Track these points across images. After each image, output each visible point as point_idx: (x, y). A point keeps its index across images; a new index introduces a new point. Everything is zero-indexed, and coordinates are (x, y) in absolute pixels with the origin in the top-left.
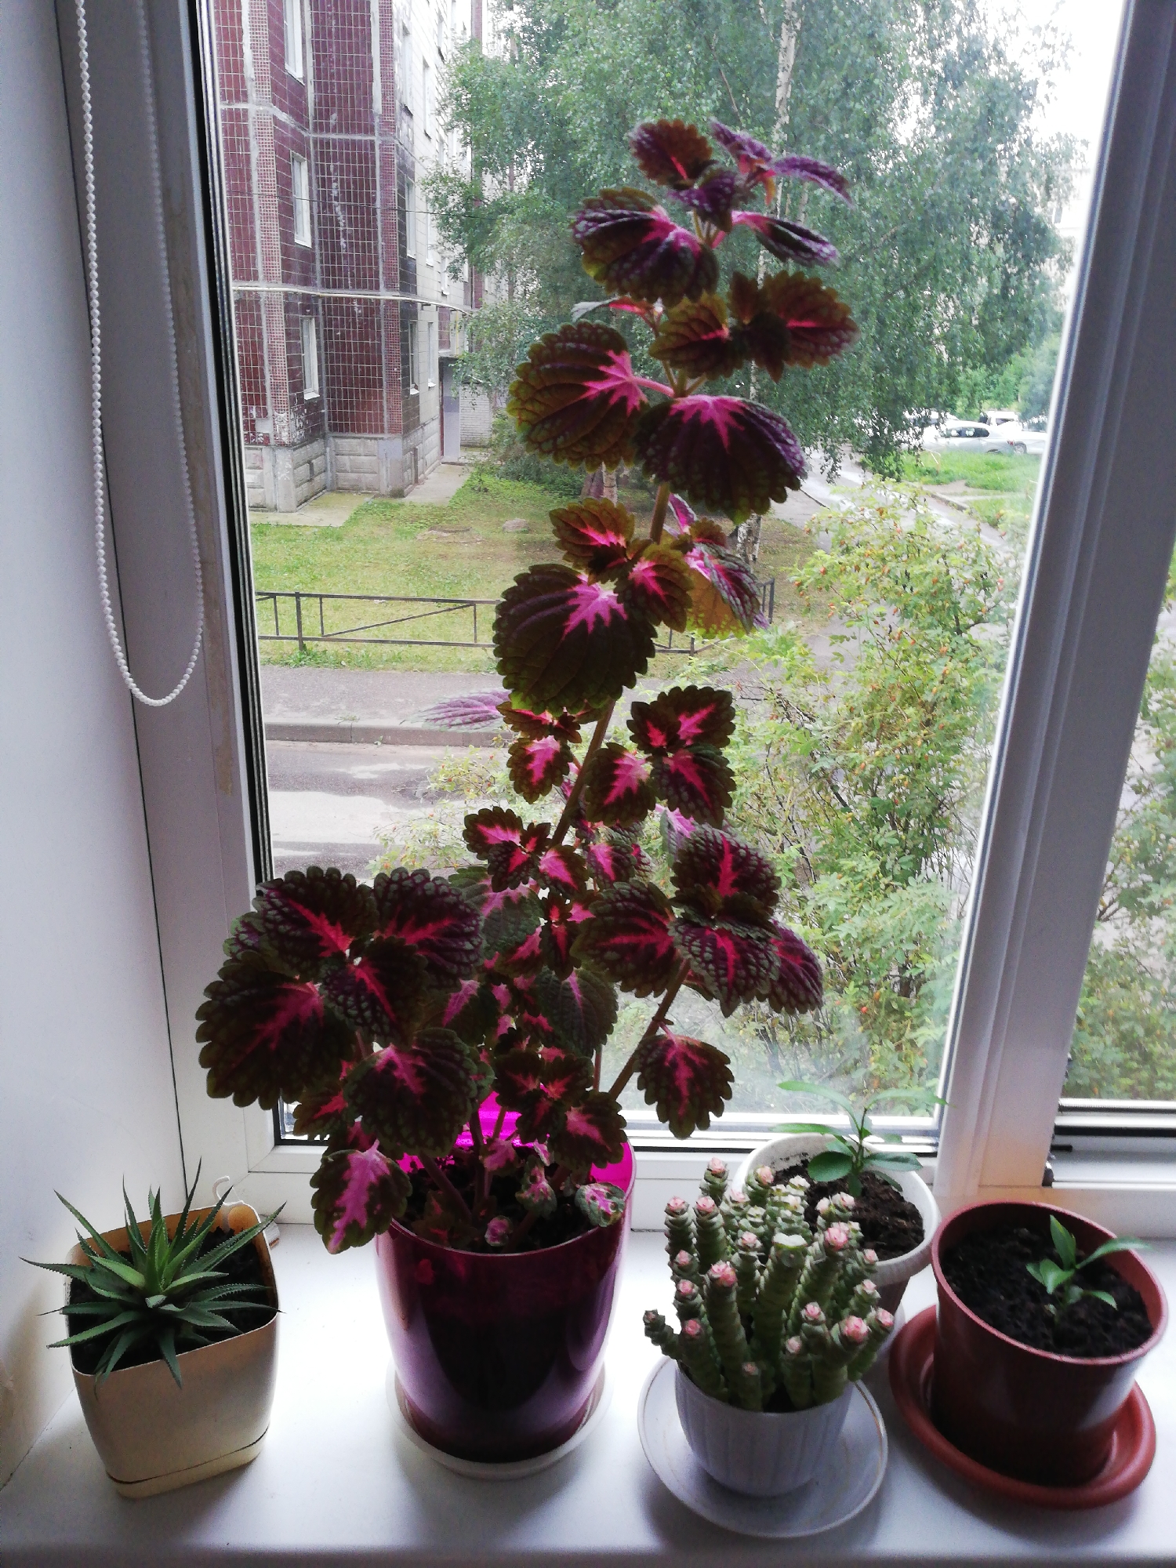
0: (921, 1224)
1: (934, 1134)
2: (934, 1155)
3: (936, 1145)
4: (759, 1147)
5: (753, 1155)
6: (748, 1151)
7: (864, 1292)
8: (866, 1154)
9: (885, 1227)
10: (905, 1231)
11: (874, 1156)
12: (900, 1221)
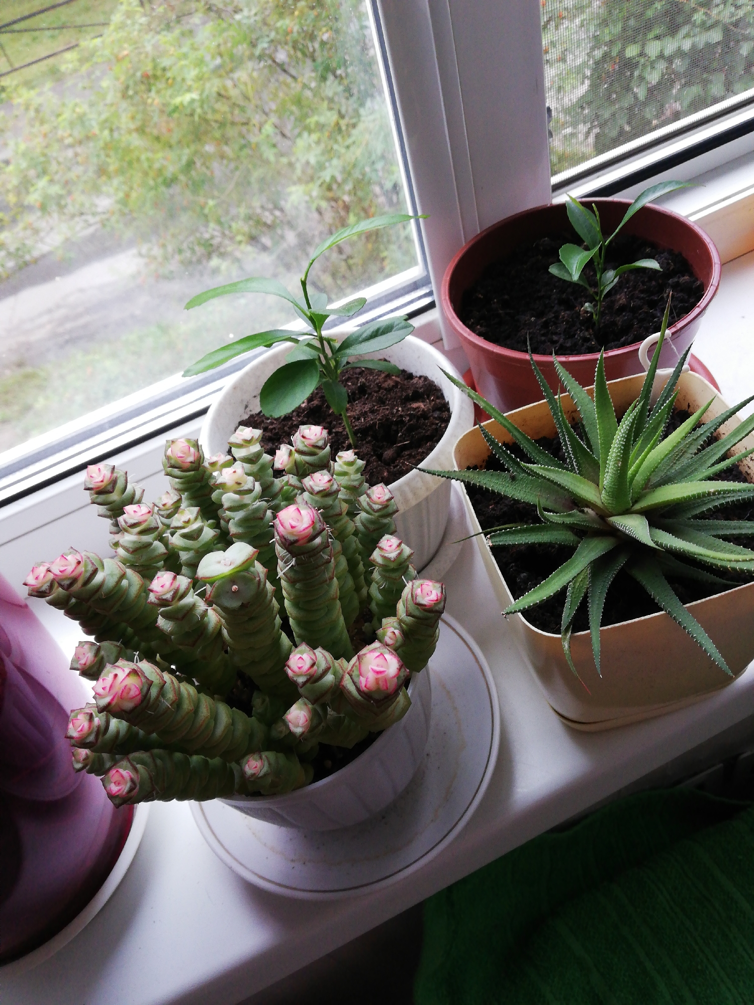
0: (442, 396)
1: (425, 282)
2: (431, 306)
3: (430, 294)
4: (214, 402)
5: (210, 413)
6: (203, 412)
7: (384, 558)
8: (337, 345)
9: (400, 422)
10: (425, 415)
11: (347, 343)
12: (415, 405)
